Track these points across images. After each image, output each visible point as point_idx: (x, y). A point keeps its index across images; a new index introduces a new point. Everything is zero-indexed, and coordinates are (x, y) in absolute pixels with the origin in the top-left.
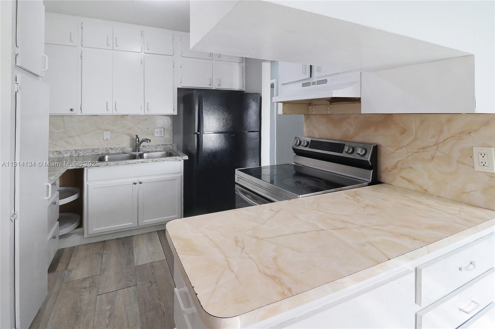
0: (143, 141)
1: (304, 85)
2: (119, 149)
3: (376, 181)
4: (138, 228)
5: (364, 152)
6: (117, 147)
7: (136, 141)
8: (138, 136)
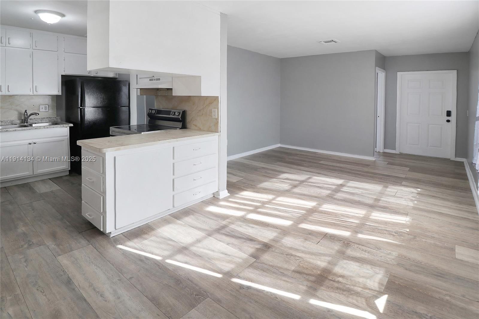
0: (32, 114)
1: (150, 80)
2: (9, 121)
3: (184, 127)
4: (33, 176)
5: (178, 114)
6: (6, 120)
7: (25, 115)
8: (27, 111)
